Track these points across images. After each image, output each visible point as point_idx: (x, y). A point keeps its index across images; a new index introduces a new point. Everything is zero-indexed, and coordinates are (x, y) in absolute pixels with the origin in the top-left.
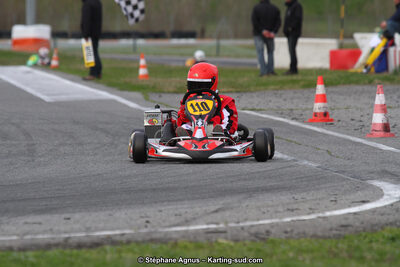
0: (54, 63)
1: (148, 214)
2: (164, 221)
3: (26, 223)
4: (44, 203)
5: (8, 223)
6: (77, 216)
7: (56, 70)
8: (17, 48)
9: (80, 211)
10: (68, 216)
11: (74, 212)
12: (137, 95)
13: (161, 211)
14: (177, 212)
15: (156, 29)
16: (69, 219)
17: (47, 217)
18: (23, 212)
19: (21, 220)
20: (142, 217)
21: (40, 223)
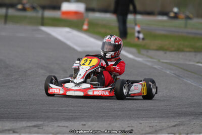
0: (85, 27)
1: (133, 125)
2: (142, 130)
3: (59, 126)
4: (71, 114)
5: (48, 125)
6: (90, 123)
7: (86, 32)
8: (64, 17)
9: (92, 121)
10: (84, 123)
11: (89, 121)
12: (134, 50)
13: (141, 124)
14: (150, 125)
15: (149, 9)
16: (85, 125)
17: (72, 123)
18: (57, 119)
19: (56, 124)
20: (129, 127)
21: (67, 127)
